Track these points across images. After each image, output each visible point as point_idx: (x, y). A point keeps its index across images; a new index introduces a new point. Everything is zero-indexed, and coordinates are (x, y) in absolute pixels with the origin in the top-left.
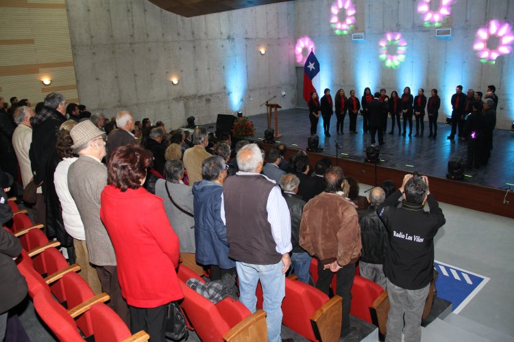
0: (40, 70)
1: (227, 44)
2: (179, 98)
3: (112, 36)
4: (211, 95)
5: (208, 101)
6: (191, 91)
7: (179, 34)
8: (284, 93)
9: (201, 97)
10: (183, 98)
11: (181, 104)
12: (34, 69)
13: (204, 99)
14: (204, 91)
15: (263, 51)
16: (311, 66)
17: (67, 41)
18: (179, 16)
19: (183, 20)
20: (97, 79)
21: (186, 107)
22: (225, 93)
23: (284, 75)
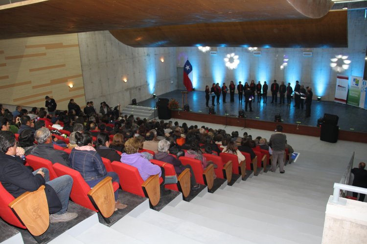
0: (68, 80)
1: (147, 58)
2: (127, 90)
3: (98, 59)
4: (141, 86)
5: (140, 89)
6: (132, 85)
7: (126, 55)
8: (172, 82)
9: (136, 88)
10: (129, 89)
11: (128, 92)
12: (65, 80)
13: (138, 88)
14: (138, 84)
15: (163, 61)
16: (188, 68)
17: (79, 63)
18: (126, 46)
19: (128, 48)
20: (92, 82)
21: (130, 94)
22: (146, 84)
23: (172, 72)
